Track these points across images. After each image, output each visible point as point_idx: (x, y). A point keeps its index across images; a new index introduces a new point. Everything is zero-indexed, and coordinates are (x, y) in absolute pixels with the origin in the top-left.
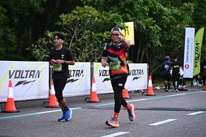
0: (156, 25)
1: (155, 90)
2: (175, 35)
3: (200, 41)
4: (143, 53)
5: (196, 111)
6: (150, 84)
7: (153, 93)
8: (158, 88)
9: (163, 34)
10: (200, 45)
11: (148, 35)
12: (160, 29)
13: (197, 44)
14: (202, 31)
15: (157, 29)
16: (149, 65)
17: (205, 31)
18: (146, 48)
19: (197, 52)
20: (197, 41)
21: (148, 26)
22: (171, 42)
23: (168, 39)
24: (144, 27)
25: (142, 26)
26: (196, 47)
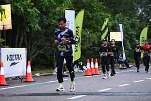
0: (34, 8)
1: (34, 77)
2: (54, 19)
3: (81, 25)
4: (22, 39)
6: (29, 70)
7: (32, 80)
8: (38, 75)
9: (42, 18)
10: (80, 29)
11: (27, 19)
12: (39, 12)
13: (77, 28)
14: (82, 13)
15: (35, 12)
16: (28, 50)
17: (84, 15)
18: (25, 34)
19: (77, 36)
20: (77, 25)
21: (27, 9)
22: (50, 27)
23: (47, 24)
24: (22, 10)
25: (20, 9)
26: (77, 31)
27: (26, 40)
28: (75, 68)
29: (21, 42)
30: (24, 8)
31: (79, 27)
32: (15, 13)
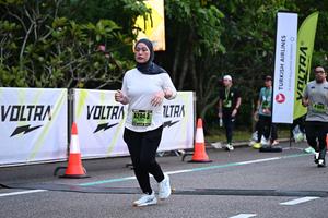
0: (213, 7)
1: (210, 150)
2: (254, 28)
3: (310, 44)
4: (185, 68)
5: (300, 196)
6: (200, 138)
7: (206, 158)
8: (217, 145)
9: (229, 27)
10: (309, 53)
11: (196, 29)
12: (222, 15)
13: (302, 49)
14: (313, 20)
15: (215, 15)
16: (198, 95)
17: (319, 21)
18: (192, 58)
19: (302, 67)
20: (302, 43)
21: (196, 8)
22: (245, 45)
23: (239, 38)
24: (187, 10)
25: (183, 8)
26: (301, 57)
27: (194, 72)
28: (297, 132)
29: (184, 74)
30: (191, 7)
31: (306, 49)
32: (173, 17)
